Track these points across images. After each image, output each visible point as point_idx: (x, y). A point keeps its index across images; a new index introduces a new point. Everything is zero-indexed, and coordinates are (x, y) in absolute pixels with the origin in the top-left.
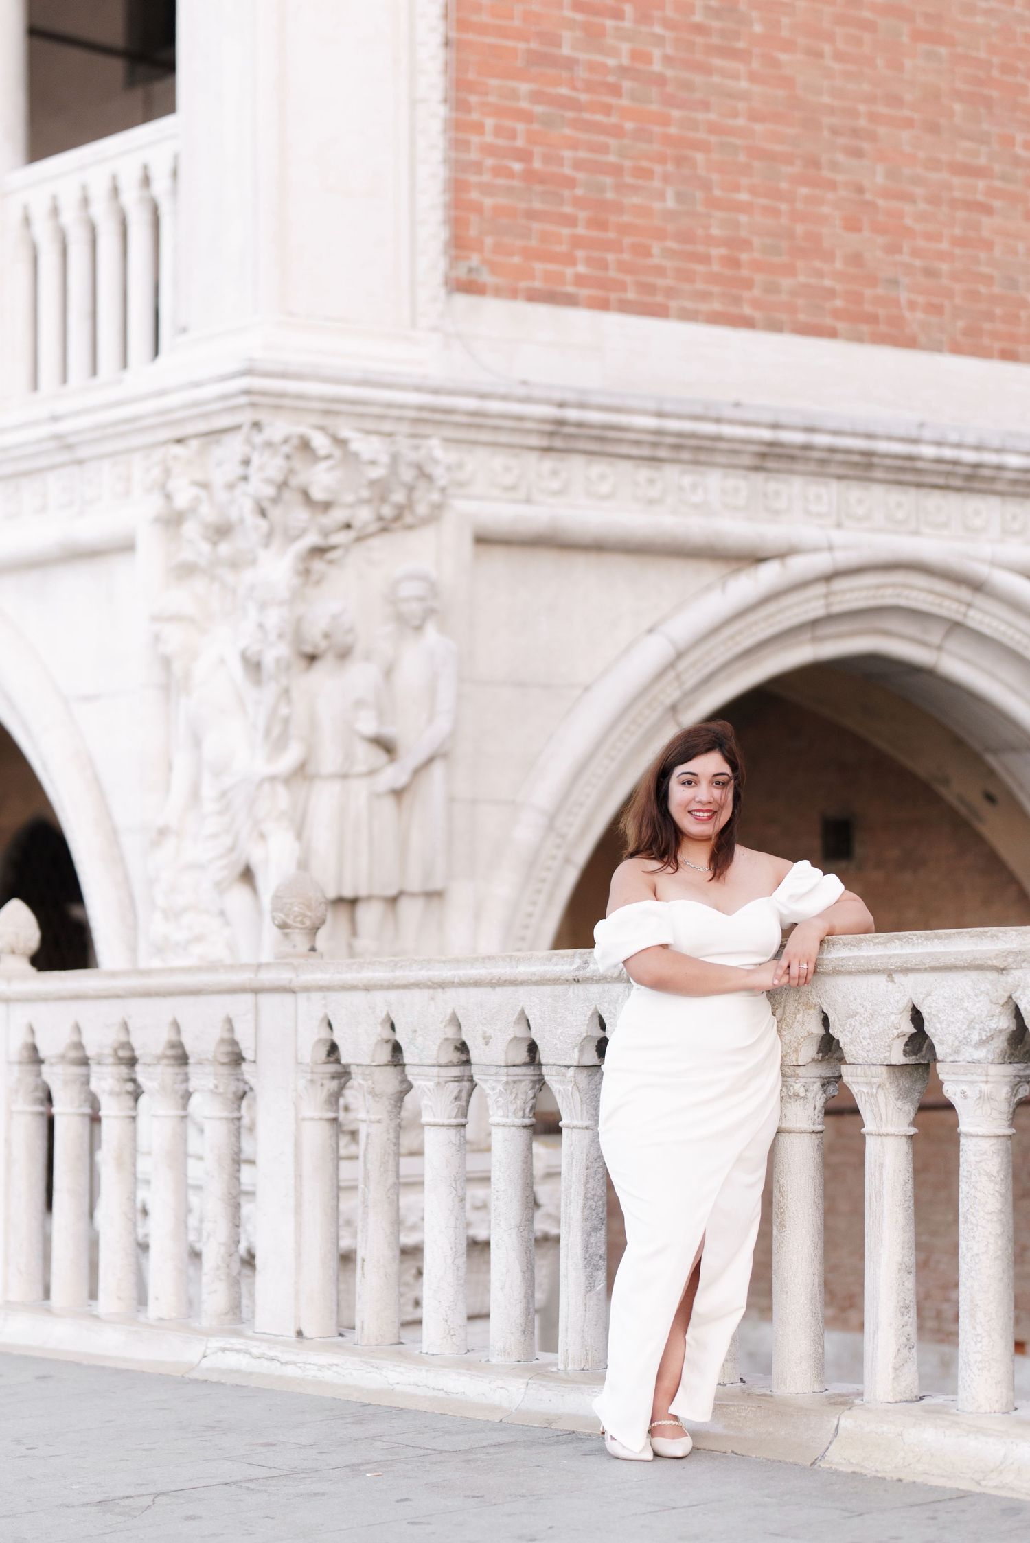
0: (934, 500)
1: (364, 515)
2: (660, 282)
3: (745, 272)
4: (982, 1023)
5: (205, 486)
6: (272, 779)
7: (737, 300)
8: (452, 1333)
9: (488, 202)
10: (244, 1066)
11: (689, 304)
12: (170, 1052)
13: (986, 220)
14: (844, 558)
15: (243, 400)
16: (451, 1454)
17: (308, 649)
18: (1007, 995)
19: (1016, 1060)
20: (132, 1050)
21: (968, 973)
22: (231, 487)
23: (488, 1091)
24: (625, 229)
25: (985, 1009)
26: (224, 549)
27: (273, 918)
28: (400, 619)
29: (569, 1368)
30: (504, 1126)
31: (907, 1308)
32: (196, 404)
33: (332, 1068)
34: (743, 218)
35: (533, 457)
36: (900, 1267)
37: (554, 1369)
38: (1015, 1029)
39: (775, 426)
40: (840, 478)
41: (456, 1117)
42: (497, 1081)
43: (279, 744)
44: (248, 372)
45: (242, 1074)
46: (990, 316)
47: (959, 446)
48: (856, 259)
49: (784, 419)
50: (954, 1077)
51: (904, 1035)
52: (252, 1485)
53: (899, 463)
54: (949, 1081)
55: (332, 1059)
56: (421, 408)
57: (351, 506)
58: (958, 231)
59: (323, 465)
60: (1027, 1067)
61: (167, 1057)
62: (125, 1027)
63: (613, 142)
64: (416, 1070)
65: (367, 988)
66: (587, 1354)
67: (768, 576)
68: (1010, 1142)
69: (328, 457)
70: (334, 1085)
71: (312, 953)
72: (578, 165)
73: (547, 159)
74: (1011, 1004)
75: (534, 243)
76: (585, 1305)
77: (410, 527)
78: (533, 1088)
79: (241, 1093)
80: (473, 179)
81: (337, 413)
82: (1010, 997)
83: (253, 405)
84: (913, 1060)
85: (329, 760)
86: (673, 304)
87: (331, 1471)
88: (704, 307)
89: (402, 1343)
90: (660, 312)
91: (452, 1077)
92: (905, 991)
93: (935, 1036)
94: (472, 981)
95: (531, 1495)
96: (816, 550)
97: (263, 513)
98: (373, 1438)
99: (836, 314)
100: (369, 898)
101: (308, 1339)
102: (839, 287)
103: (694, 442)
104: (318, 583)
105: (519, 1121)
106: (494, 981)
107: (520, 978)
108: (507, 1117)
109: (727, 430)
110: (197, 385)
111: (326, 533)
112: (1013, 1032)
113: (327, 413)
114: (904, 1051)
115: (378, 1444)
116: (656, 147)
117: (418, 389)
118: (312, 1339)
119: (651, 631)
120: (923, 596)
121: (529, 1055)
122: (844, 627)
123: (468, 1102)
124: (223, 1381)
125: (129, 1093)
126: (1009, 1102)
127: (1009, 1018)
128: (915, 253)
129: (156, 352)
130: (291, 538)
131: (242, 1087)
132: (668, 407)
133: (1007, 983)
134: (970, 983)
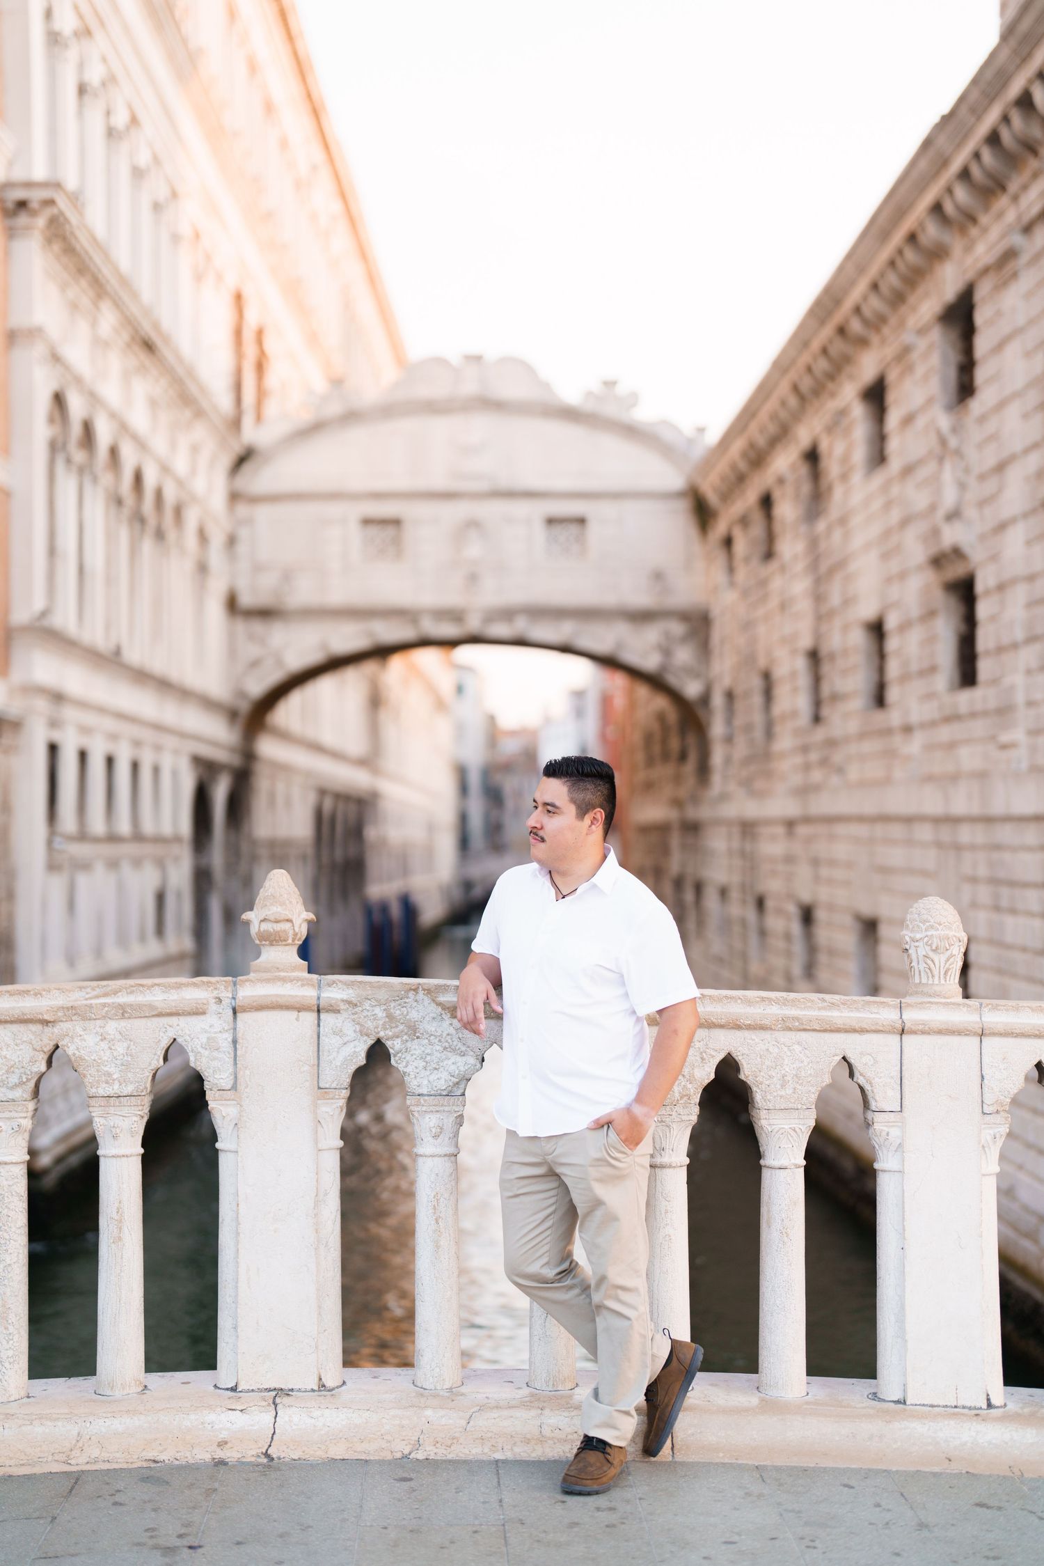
133: (52, 1034)
134: (9, 1034)
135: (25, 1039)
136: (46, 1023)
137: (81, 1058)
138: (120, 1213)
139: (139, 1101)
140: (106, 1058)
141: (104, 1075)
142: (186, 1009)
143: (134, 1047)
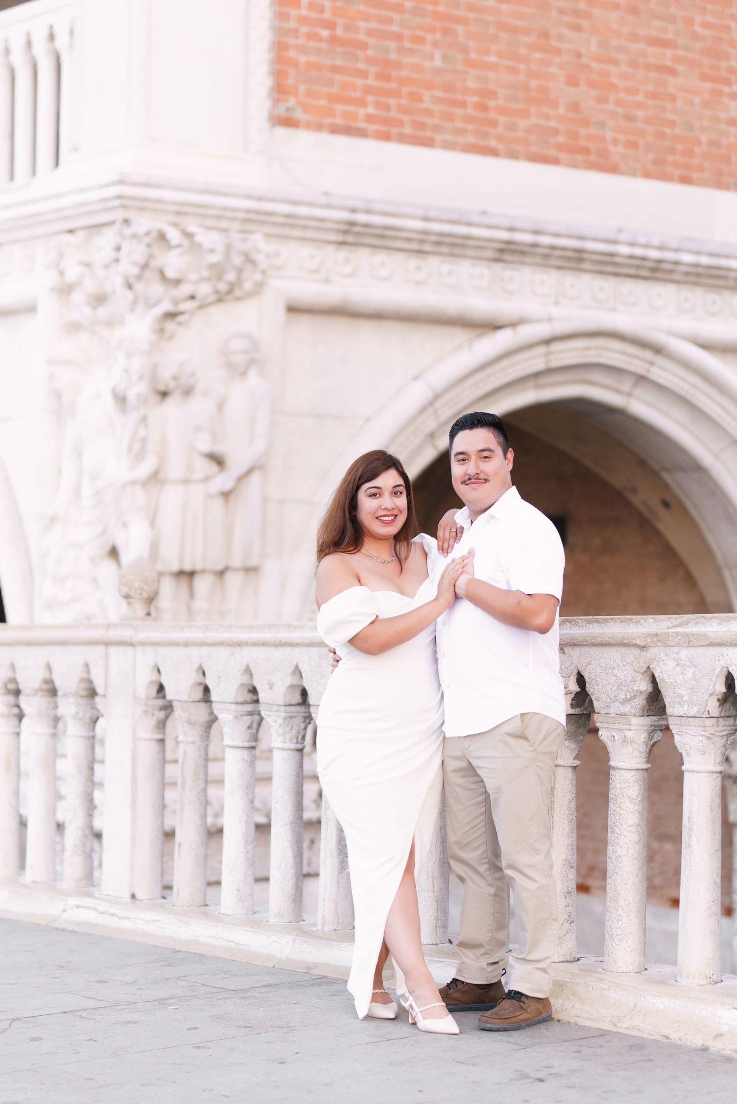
0: (628, 287)
1: (205, 290)
2: (429, 121)
3: (492, 115)
4: (627, 686)
5: (88, 265)
6: (133, 483)
7: (486, 135)
8: (243, 899)
9: (302, 59)
10: (98, 699)
11: (450, 138)
12: (45, 687)
13: (671, 80)
14: (560, 327)
15: (117, 203)
16: (234, 992)
17: (162, 387)
18: (646, 666)
19: (652, 713)
20: (17, 683)
21: (618, 648)
22: (107, 266)
23: (272, 723)
24: (403, 81)
25: (630, 676)
26: (102, 312)
27: (120, 591)
28: (230, 367)
29: (325, 929)
30: (282, 749)
31: (569, 893)
32: (82, 205)
33: (160, 702)
34: (491, 75)
35: (331, 249)
36: (565, 863)
37: (315, 929)
38: (652, 691)
39: (511, 229)
40: (559, 268)
41: (249, 741)
42: (279, 716)
43: (139, 456)
44: (121, 182)
45: (95, 704)
46: (673, 151)
47: (646, 246)
48: (575, 107)
49: (518, 224)
50: (606, 725)
51: (572, 693)
52: (83, 1014)
53: (602, 258)
54: (603, 728)
55: (160, 695)
56: (248, 211)
57: (196, 282)
58: (650, 88)
59: (174, 253)
60: (661, 719)
61: (41, 690)
62: (13, 667)
63: (396, 16)
64: (221, 706)
65: (186, 645)
66: (339, 919)
67: (503, 339)
68: (646, 774)
69: (179, 246)
70: (162, 714)
71: (148, 617)
72: (370, 33)
73: (347, 28)
74: (649, 672)
75: (335, 90)
76: (338, 882)
77: (239, 299)
78: (304, 722)
79: (95, 718)
80: (292, 41)
81: (186, 214)
82: (649, 668)
83: (124, 207)
84: (578, 711)
85: (175, 470)
86: (439, 138)
87: (144, 1004)
88: (461, 140)
89: (207, 905)
90: (428, 143)
91: (245, 712)
92: (572, 661)
93: (593, 695)
94: (261, 642)
95: (287, 1027)
96: (539, 321)
97: (130, 287)
98: (178, 978)
99: (559, 147)
100: (203, 571)
101: (139, 900)
102: (561, 127)
103: (450, 240)
104: (170, 338)
105: (293, 746)
106: (277, 643)
107: (295, 641)
108: (285, 742)
109: (475, 232)
110: (83, 190)
111: (176, 303)
112: (650, 693)
113: (179, 213)
114: (571, 704)
115: (181, 983)
116: (428, 21)
117: (247, 197)
118: (142, 900)
119: (416, 378)
120: (617, 356)
121: (302, 698)
122: (559, 377)
123: (258, 730)
124: (76, 930)
125: (15, 715)
126: (646, 745)
127: (648, 682)
128: (619, 103)
129: (57, 164)
130: (150, 305)
131: (96, 713)
132: (432, 214)
133: (646, 657)
134: (619, 656)
135: (628, 661)
136: (643, 648)
137: (664, 681)
138: (690, 821)
139: (701, 722)
140: (679, 682)
141: (678, 696)
142: (728, 640)
143: (698, 673)
